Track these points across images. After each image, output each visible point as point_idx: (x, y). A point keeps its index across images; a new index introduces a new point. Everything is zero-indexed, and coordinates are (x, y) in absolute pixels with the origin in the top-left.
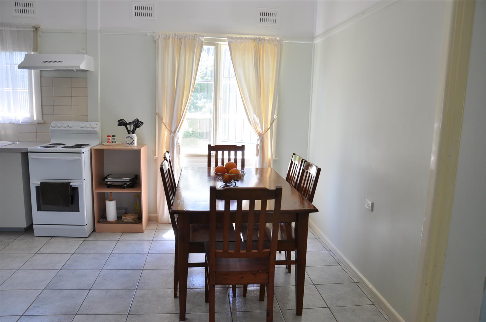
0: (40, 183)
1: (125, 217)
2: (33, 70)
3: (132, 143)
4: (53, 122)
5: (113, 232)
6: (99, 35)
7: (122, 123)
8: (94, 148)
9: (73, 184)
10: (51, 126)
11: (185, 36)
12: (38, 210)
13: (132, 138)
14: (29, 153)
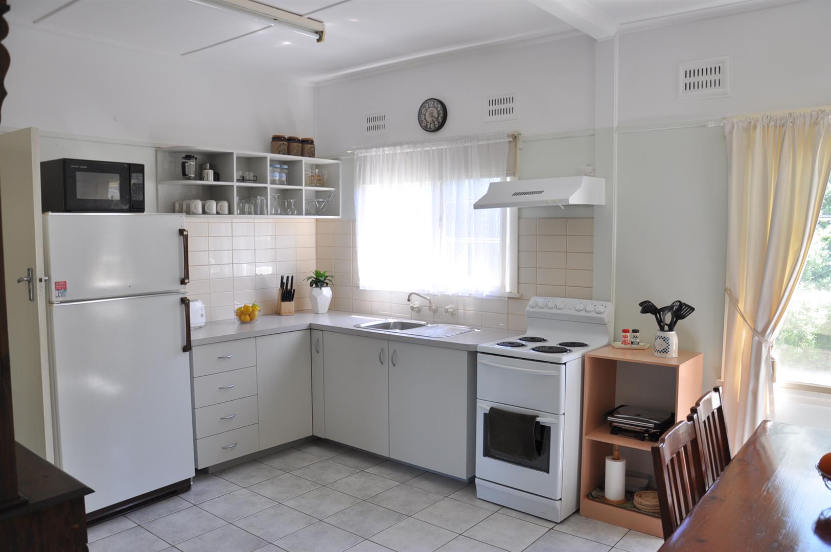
0: (489, 408)
1: (641, 497)
2: (508, 209)
3: (665, 351)
4: (534, 297)
5: (613, 522)
6: (616, 136)
7: (647, 307)
8: (588, 353)
9: (542, 420)
10: (528, 305)
11: (794, 119)
12: (485, 455)
13: (665, 339)
14: (478, 354)
